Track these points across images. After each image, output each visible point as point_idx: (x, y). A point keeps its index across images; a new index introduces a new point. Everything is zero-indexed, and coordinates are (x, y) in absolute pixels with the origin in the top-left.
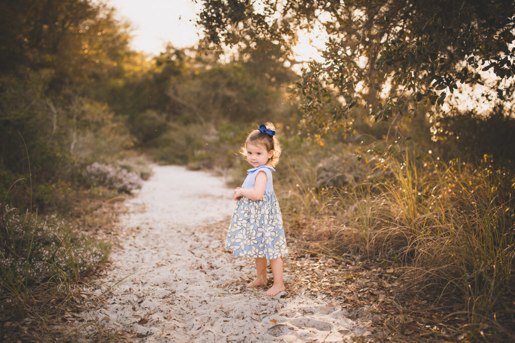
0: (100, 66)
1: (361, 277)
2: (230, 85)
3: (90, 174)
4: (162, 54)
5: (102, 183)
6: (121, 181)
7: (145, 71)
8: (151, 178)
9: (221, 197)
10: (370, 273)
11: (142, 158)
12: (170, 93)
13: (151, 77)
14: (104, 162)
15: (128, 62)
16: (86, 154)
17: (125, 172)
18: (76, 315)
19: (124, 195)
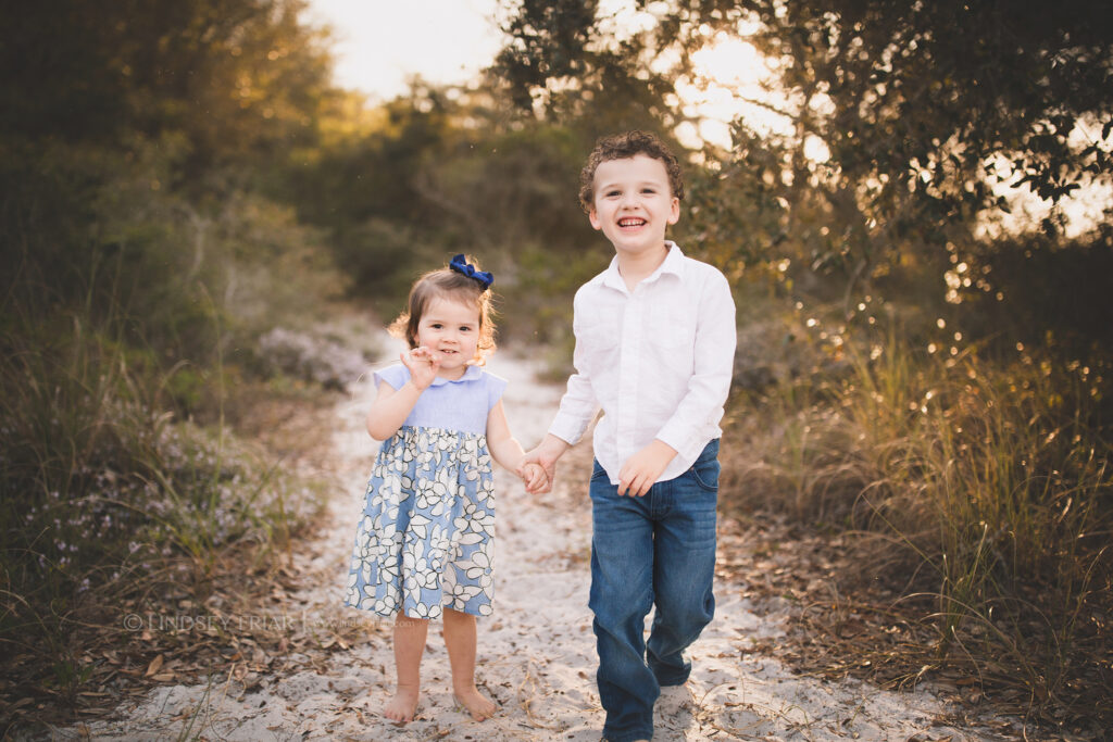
0: (273, 122)
1: (782, 551)
2: (545, 170)
3: (270, 352)
4: (400, 98)
5: (290, 370)
6: (327, 367)
7: (365, 133)
9: (525, 403)
10: (799, 544)
11: (362, 320)
12: (420, 184)
13: (378, 147)
14: (289, 327)
15: (330, 113)
16: (257, 311)
17: (334, 348)
18: (292, 595)
19: (334, 395)
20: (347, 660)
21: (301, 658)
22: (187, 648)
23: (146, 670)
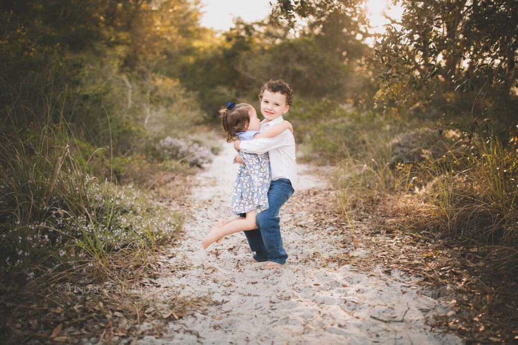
0: (172, 43)
1: (441, 255)
2: (300, 59)
3: (164, 148)
4: (231, 29)
5: (174, 157)
6: (192, 155)
7: (215, 48)
8: (221, 153)
10: (451, 251)
11: (212, 134)
12: (240, 69)
13: (221, 53)
14: (175, 136)
15: (199, 38)
16: (159, 129)
17: (196, 146)
18: (153, 280)
19: (196, 169)
20: (176, 327)
21: (148, 326)
22: (80, 319)
23: (51, 333)
